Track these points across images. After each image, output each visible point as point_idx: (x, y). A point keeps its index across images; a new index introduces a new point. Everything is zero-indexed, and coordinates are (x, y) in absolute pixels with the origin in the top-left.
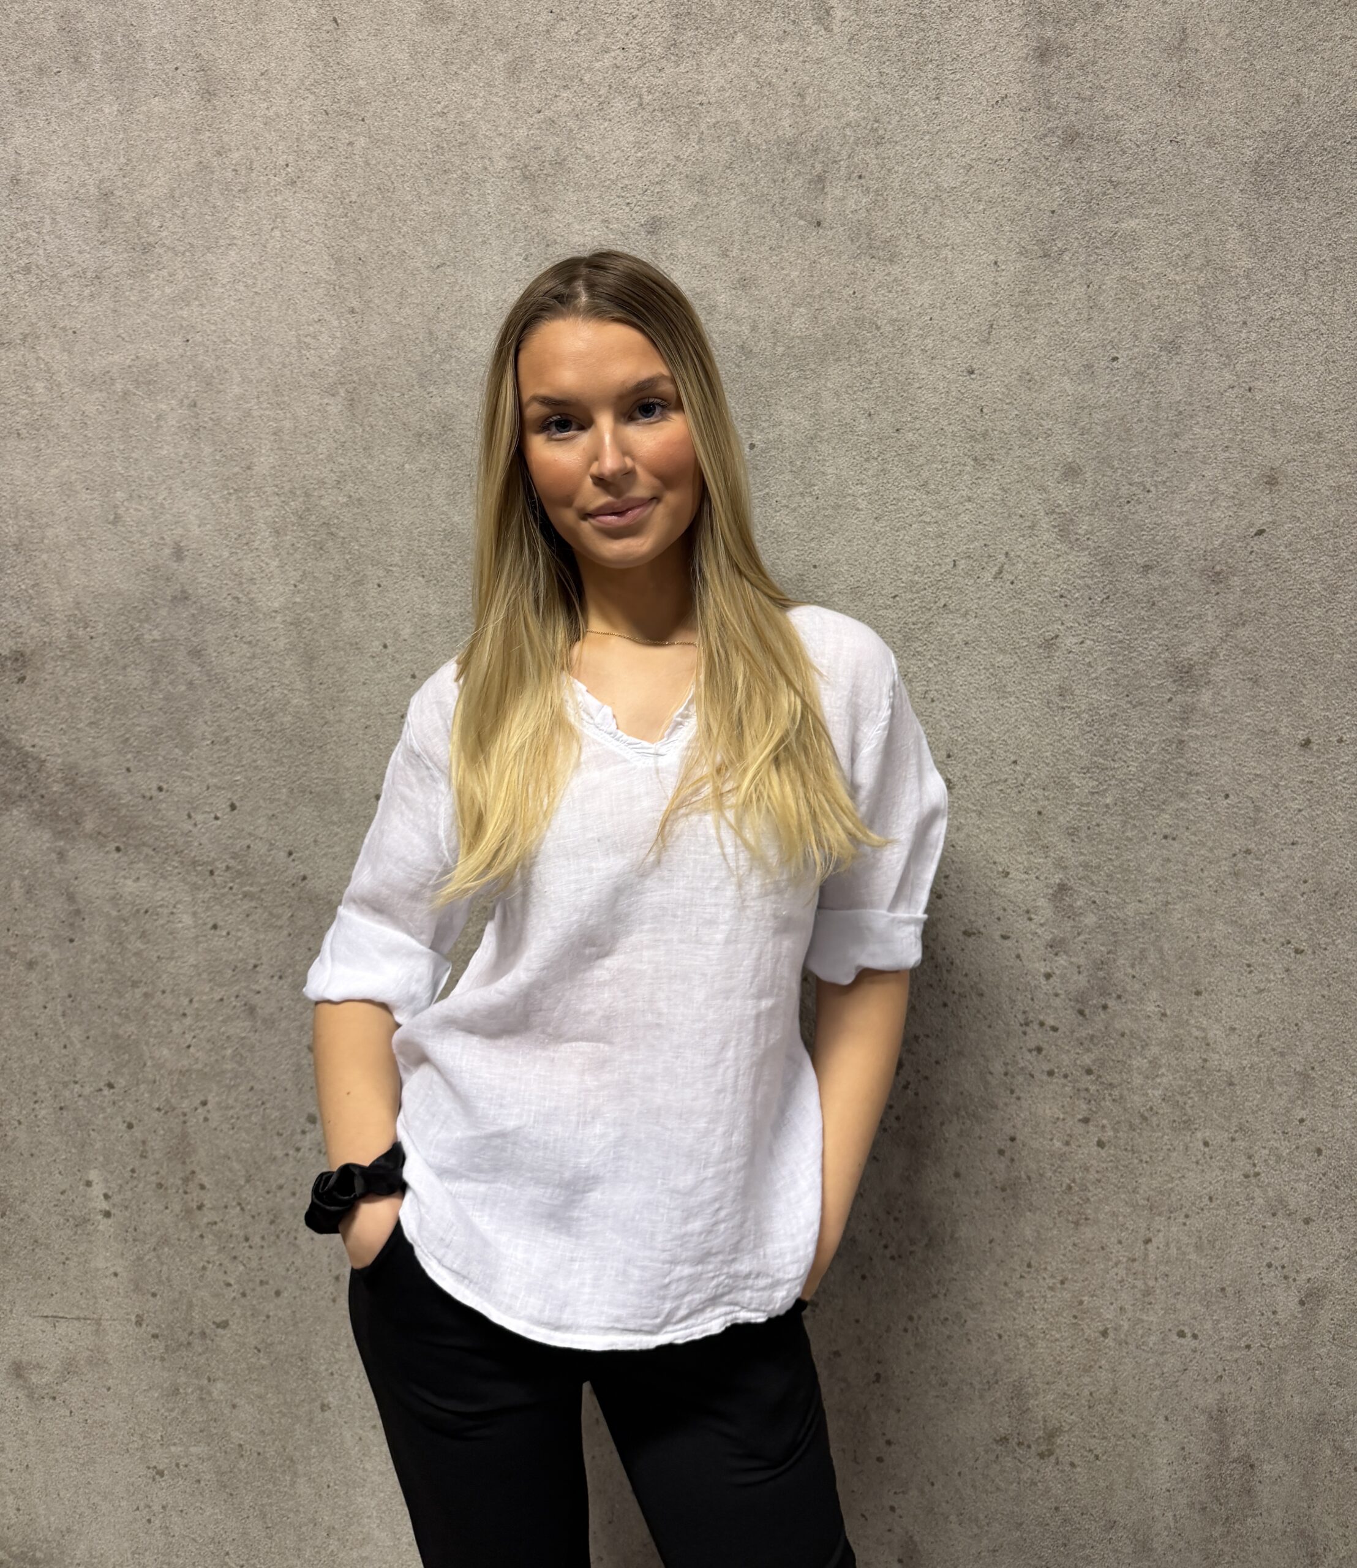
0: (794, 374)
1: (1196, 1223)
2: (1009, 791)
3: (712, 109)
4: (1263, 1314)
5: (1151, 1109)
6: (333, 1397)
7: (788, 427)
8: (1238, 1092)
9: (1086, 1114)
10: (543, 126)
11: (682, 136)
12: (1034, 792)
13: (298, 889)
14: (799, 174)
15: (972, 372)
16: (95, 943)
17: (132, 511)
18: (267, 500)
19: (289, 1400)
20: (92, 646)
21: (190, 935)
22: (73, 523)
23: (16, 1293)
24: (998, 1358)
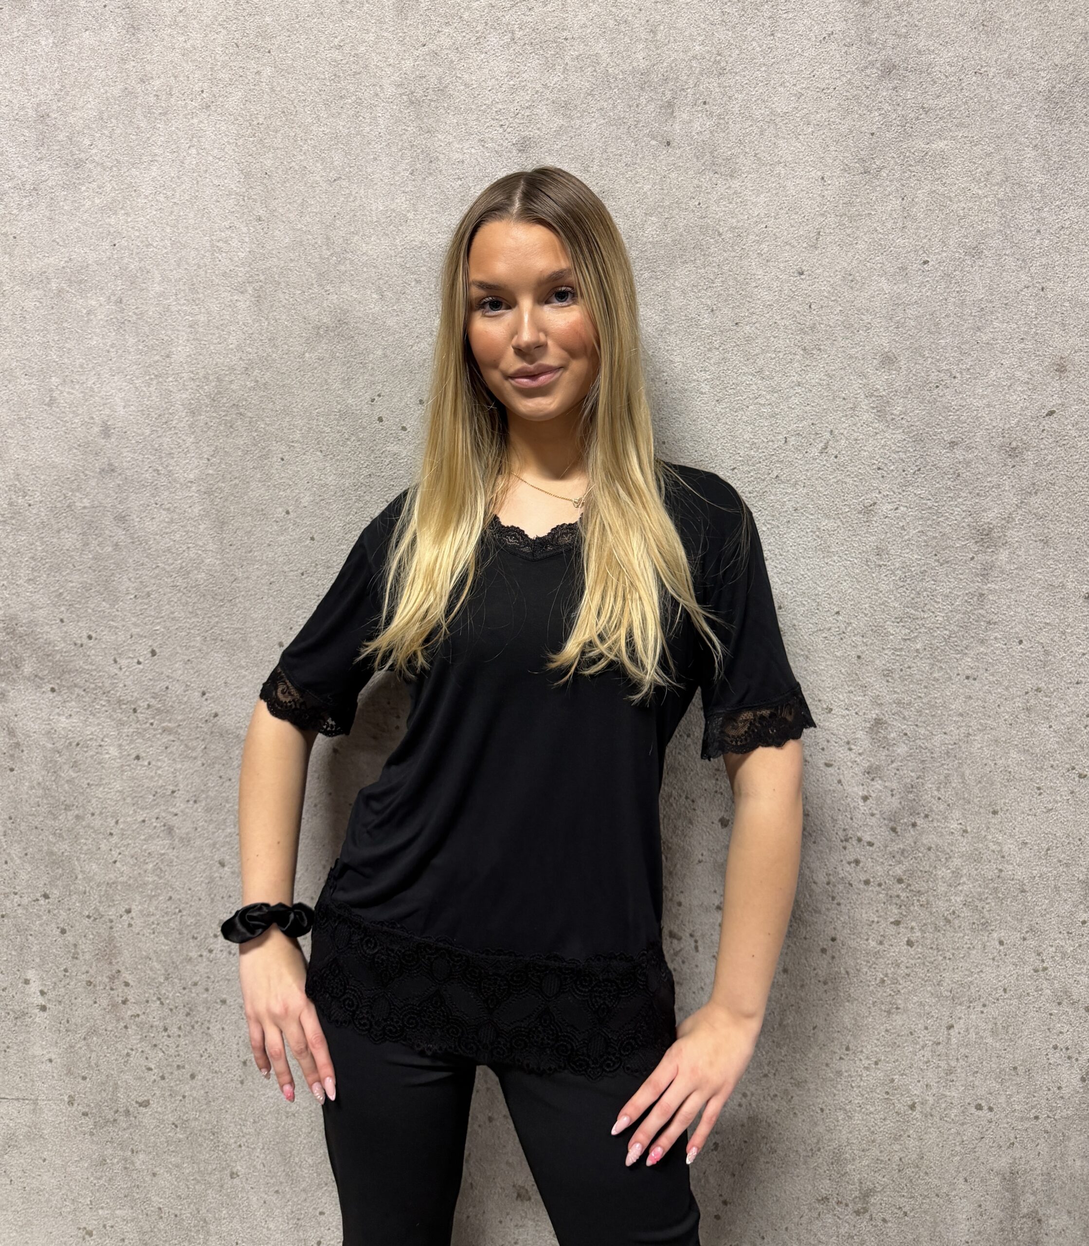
1: (992, 1011)
2: (832, 638)
3: (576, 43)
4: (1049, 1090)
5: (954, 912)
6: (242, 1166)
8: (1029, 898)
9: (897, 918)
10: (428, 58)
11: (549, 67)
12: (854, 639)
13: (210, 724)
14: (651, 100)
15: (802, 273)
16: (33, 772)
17: (65, 394)
18: (184, 385)
19: (202, 1169)
20: (30, 512)
21: (117, 765)
22: (14, 404)
24: (821, 1129)
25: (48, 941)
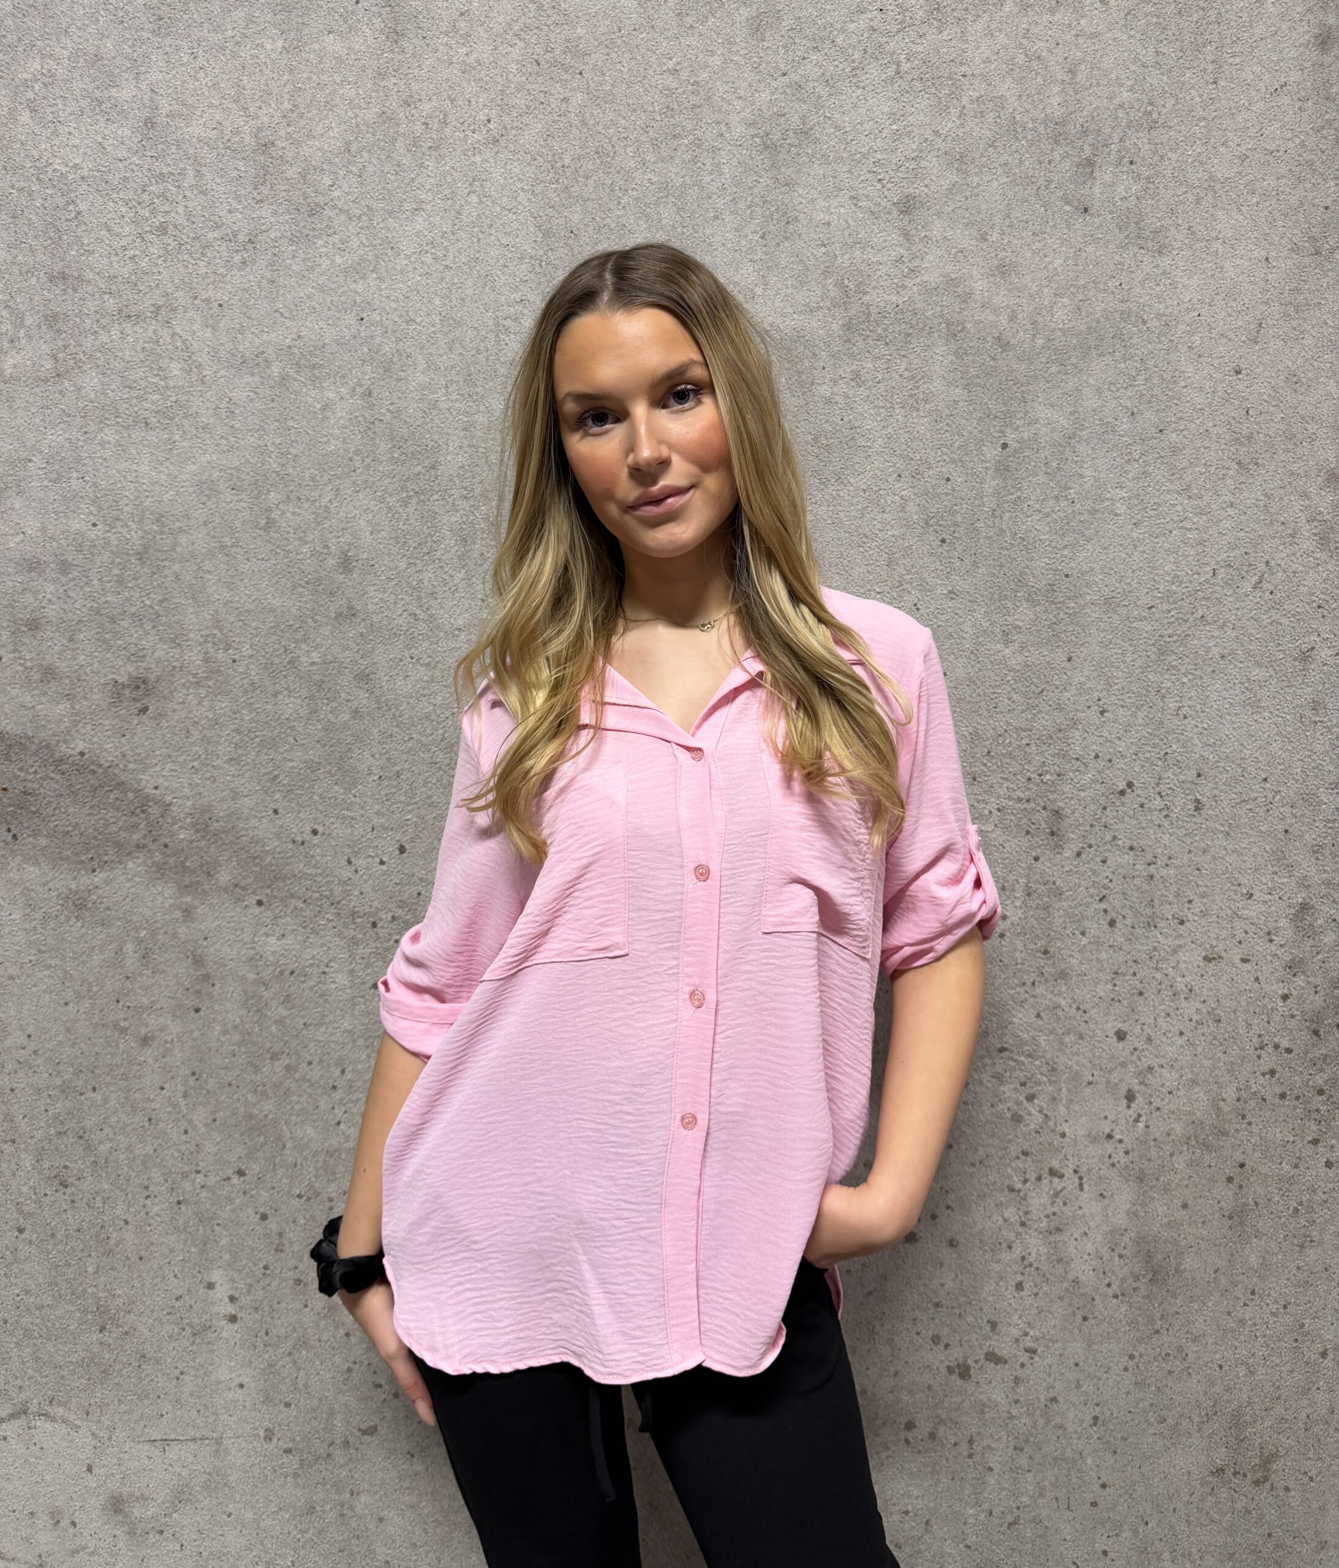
0: (1054, 369)
2: (1257, 810)
3: (976, 82)
7: (1045, 426)
9: (1315, 1135)
10: (788, 91)
12: (1282, 810)
14: (1066, 156)
15: (1238, 372)
16: (227, 1012)
17: (289, 515)
18: (454, 504)
20: (234, 670)
21: (345, 997)
22: (214, 528)
23: (117, 1417)
24: (1218, 1389)
25: (241, 1232)
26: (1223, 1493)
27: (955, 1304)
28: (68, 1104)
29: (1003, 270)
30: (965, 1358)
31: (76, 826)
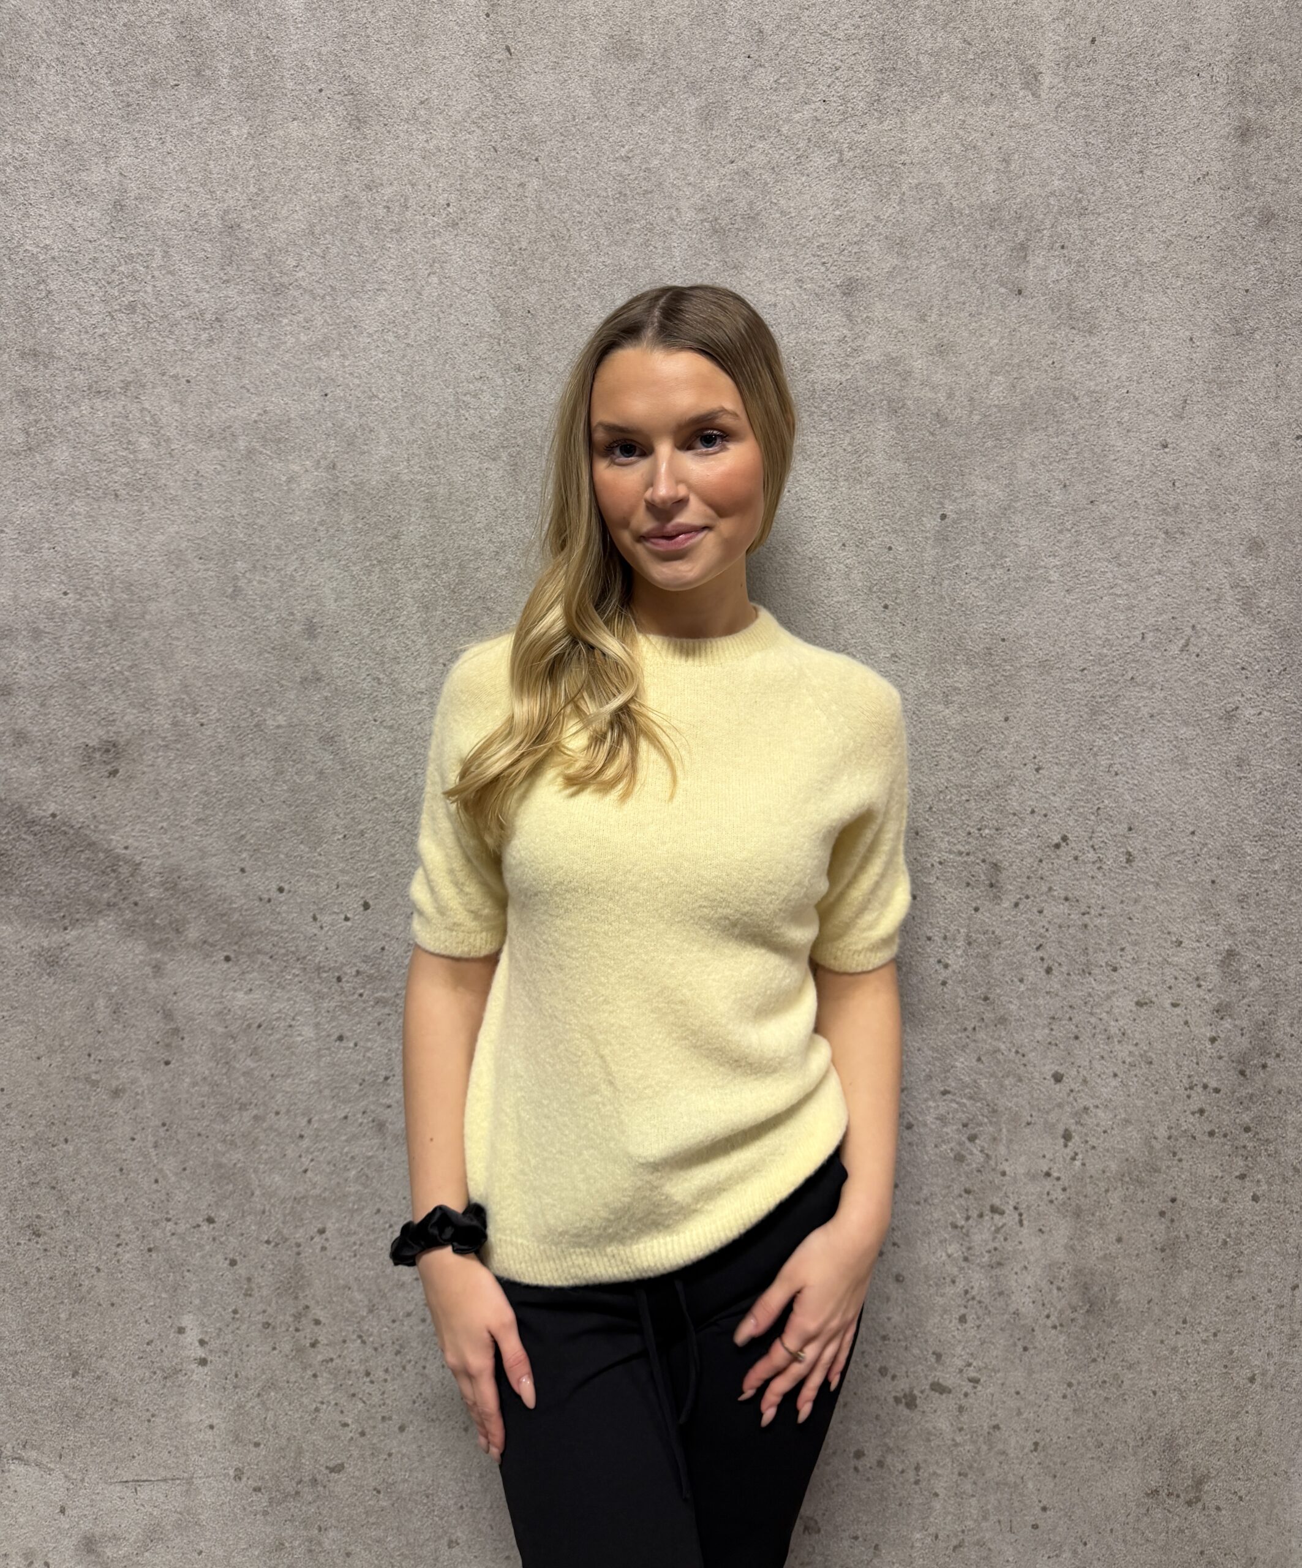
0: (990, 444)
2: (1185, 862)
3: (915, 169)
6: (463, 1532)
7: (982, 497)
9: (1242, 1170)
10: (736, 177)
11: (882, 196)
12: (1209, 862)
14: (1001, 241)
15: (1165, 446)
16: (196, 1064)
17: (255, 583)
18: (415, 573)
19: (412, 1540)
20: (202, 733)
21: (311, 1049)
22: (182, 596)
23: (89, 1459)
24: (1152, 1414)
25: (211, 1277)
26: (1158, 1513)
27: (901, 1337)
28: (41, 1156)
29: (941, 349)
30: (912, 1389)
31: (48, 885)
